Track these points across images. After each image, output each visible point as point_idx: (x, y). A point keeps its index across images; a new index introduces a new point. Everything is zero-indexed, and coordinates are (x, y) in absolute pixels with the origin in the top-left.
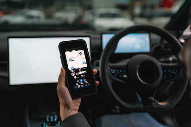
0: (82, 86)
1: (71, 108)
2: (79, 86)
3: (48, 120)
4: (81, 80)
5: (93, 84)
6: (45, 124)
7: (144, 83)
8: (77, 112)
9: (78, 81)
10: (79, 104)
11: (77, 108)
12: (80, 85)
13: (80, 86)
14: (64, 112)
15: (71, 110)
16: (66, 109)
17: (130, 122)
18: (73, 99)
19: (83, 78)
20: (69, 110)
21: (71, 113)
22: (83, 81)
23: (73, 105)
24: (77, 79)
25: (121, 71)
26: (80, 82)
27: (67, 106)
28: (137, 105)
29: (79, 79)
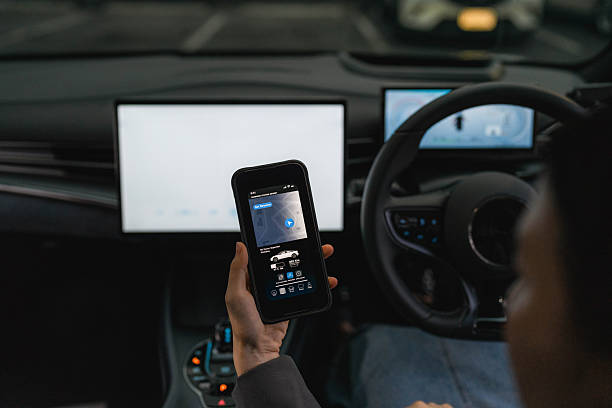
0: (292, 290)
1: (261, 345)
2: (283, 291)
3: (218, 338)
4: (290, 275)
5: (321, 283)
6: (210, 345)
7: (487, 261)
8: (276, 355)
9: (281, 277)
10: (282, 335)
11: (277, 345)
12: (286, 287)
13: (287, 290)
14: (243, 356)
15: (259, 352)
16: (249, 348)
17: (446, 353)
18: (265, 323)
19: (294, 270)
20: (255, 351)
21: (260, 359)
22: (295, 277)
23: (266, 338)
24: (280, 272)
25: (422, 222)
26: (286, 278)
27: (250, 342)
28: (461, 319)
29: (284, 272)
